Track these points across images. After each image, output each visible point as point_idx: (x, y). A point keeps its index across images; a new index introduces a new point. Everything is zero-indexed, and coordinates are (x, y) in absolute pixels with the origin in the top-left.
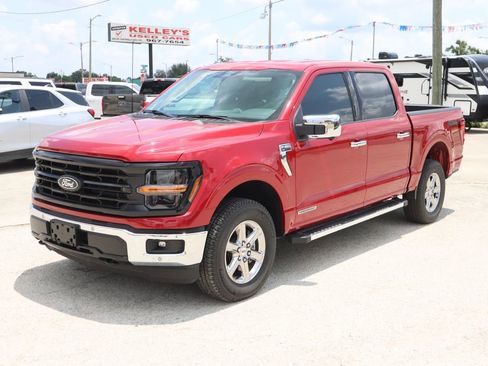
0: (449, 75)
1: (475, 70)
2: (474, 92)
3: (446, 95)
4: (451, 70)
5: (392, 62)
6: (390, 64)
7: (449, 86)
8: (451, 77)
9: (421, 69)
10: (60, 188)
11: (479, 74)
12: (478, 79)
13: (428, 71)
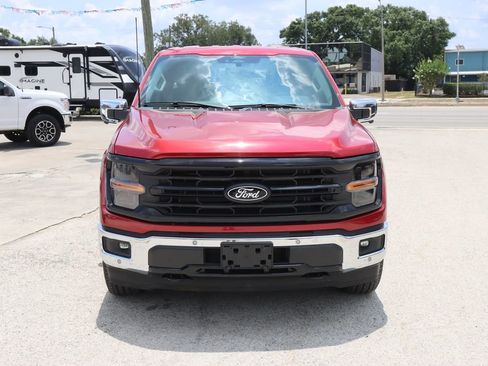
0: (90, 64)
1: (116, 60)
2: (118, 81)
3: (89, 84)
4: (91, 59)
5: (21, 50)
6: (19, 52)
7: (91, 75)
8: (93, 66)
9: (58, 57)
10: (229, 202)
11: (119, 63)
12: (120, 68)
13: (66, 60)
